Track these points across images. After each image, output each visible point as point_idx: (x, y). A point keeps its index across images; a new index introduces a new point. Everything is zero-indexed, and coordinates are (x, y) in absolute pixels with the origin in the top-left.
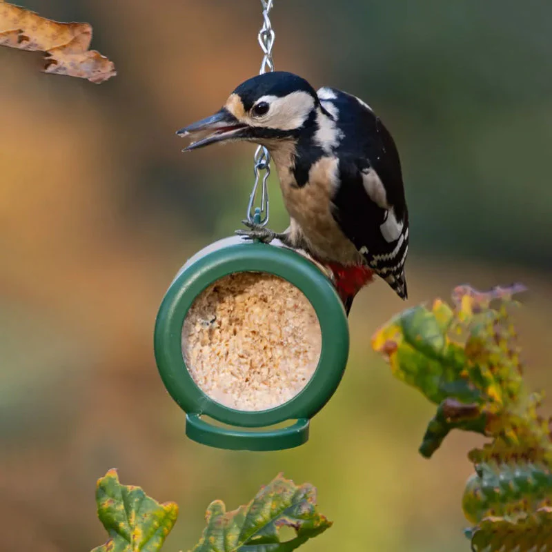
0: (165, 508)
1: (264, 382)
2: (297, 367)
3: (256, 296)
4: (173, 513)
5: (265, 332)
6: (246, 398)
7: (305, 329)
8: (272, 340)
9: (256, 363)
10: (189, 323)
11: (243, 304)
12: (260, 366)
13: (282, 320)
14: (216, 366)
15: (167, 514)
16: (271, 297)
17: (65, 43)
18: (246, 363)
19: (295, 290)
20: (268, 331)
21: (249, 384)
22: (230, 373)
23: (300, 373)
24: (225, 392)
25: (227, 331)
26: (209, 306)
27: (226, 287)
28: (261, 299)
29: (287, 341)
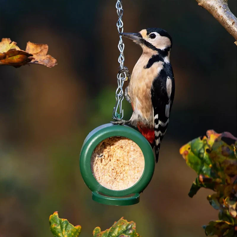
0: (76, 228)
1: (122, 180)
2: (135, 174)
3: (118, 146)
4: (79, 230)
5: (122, 160)
6: (115, 186)
7: (138, 159)
8: (125, 163)
9: (118, 172)
10: (93, 156)
11: (113, 149)
12: (120, 173)
13: (129, 155)
14: (103, 173)
15: (77, 230)
16: (125, 146)
17: (38, 52)
18: (115, 172)
19: (134, 143)
20: (123, 160)
21: (116, 180)
22: (108, 176)
23: (136, 176)
24: (107, 183)
25: (107, 159)
26: (100, 150)
27: (107, 142)
28: (120, 147)
29: (131, 163)
